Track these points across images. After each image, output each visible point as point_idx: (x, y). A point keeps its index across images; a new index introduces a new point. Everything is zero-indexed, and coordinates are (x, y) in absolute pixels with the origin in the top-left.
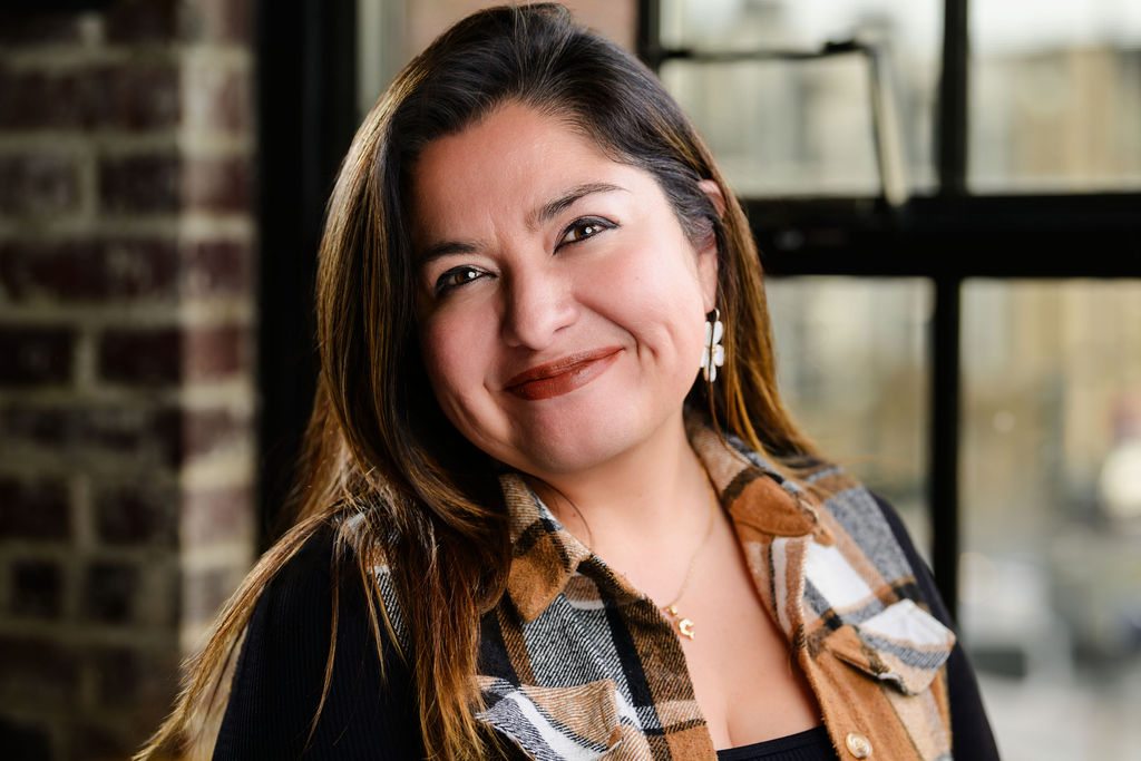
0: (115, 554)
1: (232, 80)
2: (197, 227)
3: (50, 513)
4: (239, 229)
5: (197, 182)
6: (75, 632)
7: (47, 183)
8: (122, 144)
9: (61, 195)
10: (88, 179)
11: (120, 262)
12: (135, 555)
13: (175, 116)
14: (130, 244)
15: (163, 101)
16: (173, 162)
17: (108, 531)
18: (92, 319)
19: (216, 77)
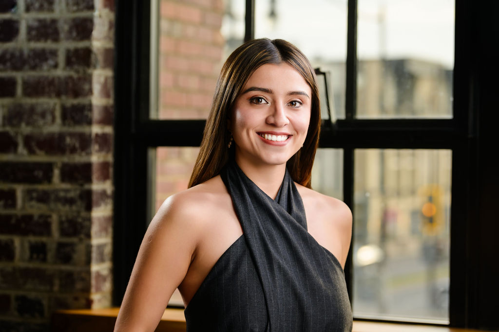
0: (66, 240)
1: (106, 79)
2: (96, 129)
3: (44, 226)
4: (109, 130)
5: (96, 115)
6: (51, 266)
7: (43, 115)
8: (70, 102)
9: (49, 118)
10: (58, 114)
11: (68, 140)
12: (74, 240)
13: (90, 92)
14: (72, 135)
15: (86, 87)
16: (90, 107)
17: (63, 232)
18: (58, 160)
19: (102, 80)
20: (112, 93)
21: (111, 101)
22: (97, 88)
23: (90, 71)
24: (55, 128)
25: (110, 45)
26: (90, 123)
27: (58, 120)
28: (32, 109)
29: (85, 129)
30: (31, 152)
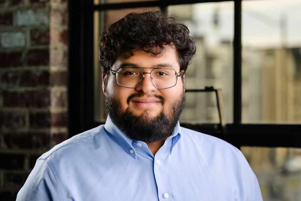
1: (62, 94)
2: (54, 130)
4: (64, 130)
5: (54, 120)
7: (17, 120)
9: (21, 122)
10: (27, 119)
11: (34, 138)
13: (49, 104)
14: (37, 135)
15: (46, 100)
16: (49, 114)
18: (28, 152)
19: (58, 94)
20: (66, 103)
21: (65, 109)
22: (54, 100)
23: (48, 88)
24: (25, 129)
25: (64, 69)
26: (49, 126)
27: (28, 124)
28: (10, 116)
29: (45, 130)
30: (9, 146)
